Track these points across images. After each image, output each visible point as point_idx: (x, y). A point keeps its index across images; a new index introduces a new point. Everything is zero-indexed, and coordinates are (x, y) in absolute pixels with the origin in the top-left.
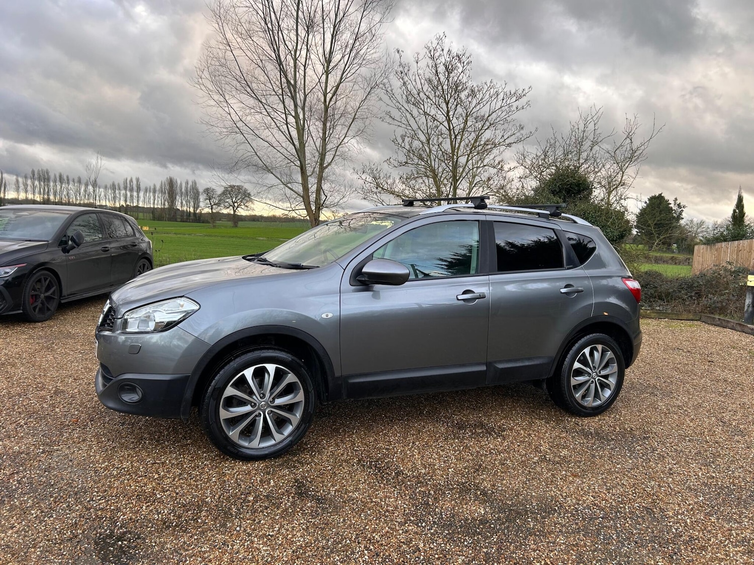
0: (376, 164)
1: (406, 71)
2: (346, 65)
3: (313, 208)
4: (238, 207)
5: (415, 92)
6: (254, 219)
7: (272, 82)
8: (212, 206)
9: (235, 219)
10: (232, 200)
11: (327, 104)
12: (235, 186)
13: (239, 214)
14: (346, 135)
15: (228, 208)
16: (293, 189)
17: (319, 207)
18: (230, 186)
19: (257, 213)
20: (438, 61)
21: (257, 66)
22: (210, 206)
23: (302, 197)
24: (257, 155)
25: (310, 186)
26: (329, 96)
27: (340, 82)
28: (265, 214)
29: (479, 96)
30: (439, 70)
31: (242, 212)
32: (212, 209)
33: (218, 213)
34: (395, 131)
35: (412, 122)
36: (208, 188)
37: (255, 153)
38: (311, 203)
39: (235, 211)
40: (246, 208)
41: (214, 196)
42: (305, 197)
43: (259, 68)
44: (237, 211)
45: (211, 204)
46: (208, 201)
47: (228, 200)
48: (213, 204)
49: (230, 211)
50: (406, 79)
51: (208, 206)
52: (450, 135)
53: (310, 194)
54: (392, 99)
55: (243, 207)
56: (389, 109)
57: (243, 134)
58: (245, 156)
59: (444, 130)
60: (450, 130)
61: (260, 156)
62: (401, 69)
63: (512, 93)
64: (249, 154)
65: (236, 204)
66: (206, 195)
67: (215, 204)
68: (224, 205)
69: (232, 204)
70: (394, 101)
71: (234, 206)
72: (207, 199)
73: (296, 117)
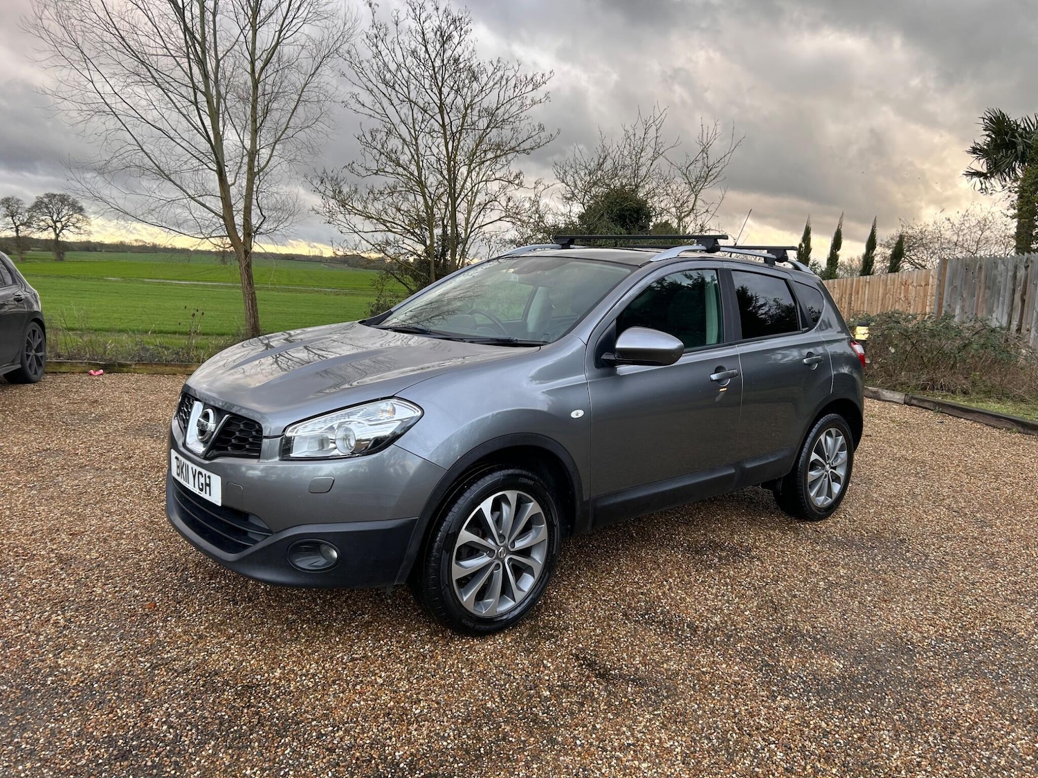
0: (335, 171)
1: (382, 35)
2: (285, 18)
3: (240, 234)
4: (62, 229)
5: (393, 67)
6: (88, 247)
7: (162, 33)
8: (17, 227)
9: (59, 248)
10: (52, 217)
11: (257, 75)
12: (55, 195)
13: (65, 240)
14: (288, 124)
15: (45, 230)
16: (207, 205)
17: (250, 232)
18: (47, 196)
19: (95, 238)
20: (426, 25)
21: (135, 7)
22: (13, 226)
23: (223, 217)
24: (144, 151)
25: (233, 202)
26: (259, 64)
27: (278, 43)
28: (108, 240)
29: (484, 79)
30: (427, 36)
31: (69, 236)
32: (17, 231)
33: (25, 238)
34: (361, 124)
35: (390, 111)
36: (9, 199)
37: (140, 146)
38: (237, 227)
39: (57, 235)
40: (77, 230)
41: (19, 211)
42: (228, 219)
43: (139, 10)
44: (61, 234)
45: (15, 223)
46: (9, 219)
47: (44, 218)
48: (18, 223)
49: (49, 235)
50: (381, 46)
51: (9, 227)
52: (445, 134)
53: (235, 213)
54: (360, 75)
55: (72, 228)
56: (356, 90)
57: (116, 116)
58: (122, 151)
59: (437, 127)
60: (443, 126)
61: (148, 152)
62: (375, 31)
63: (529, 79)
64: (130, 148)
65: (59, 225)
66: (5, 209)
67: (22, 224)
68: (39, 225)
69: (50, 223)
70: (364, 79)
71: (56, 227)
72: (7, 215)
73: (207, 94)
